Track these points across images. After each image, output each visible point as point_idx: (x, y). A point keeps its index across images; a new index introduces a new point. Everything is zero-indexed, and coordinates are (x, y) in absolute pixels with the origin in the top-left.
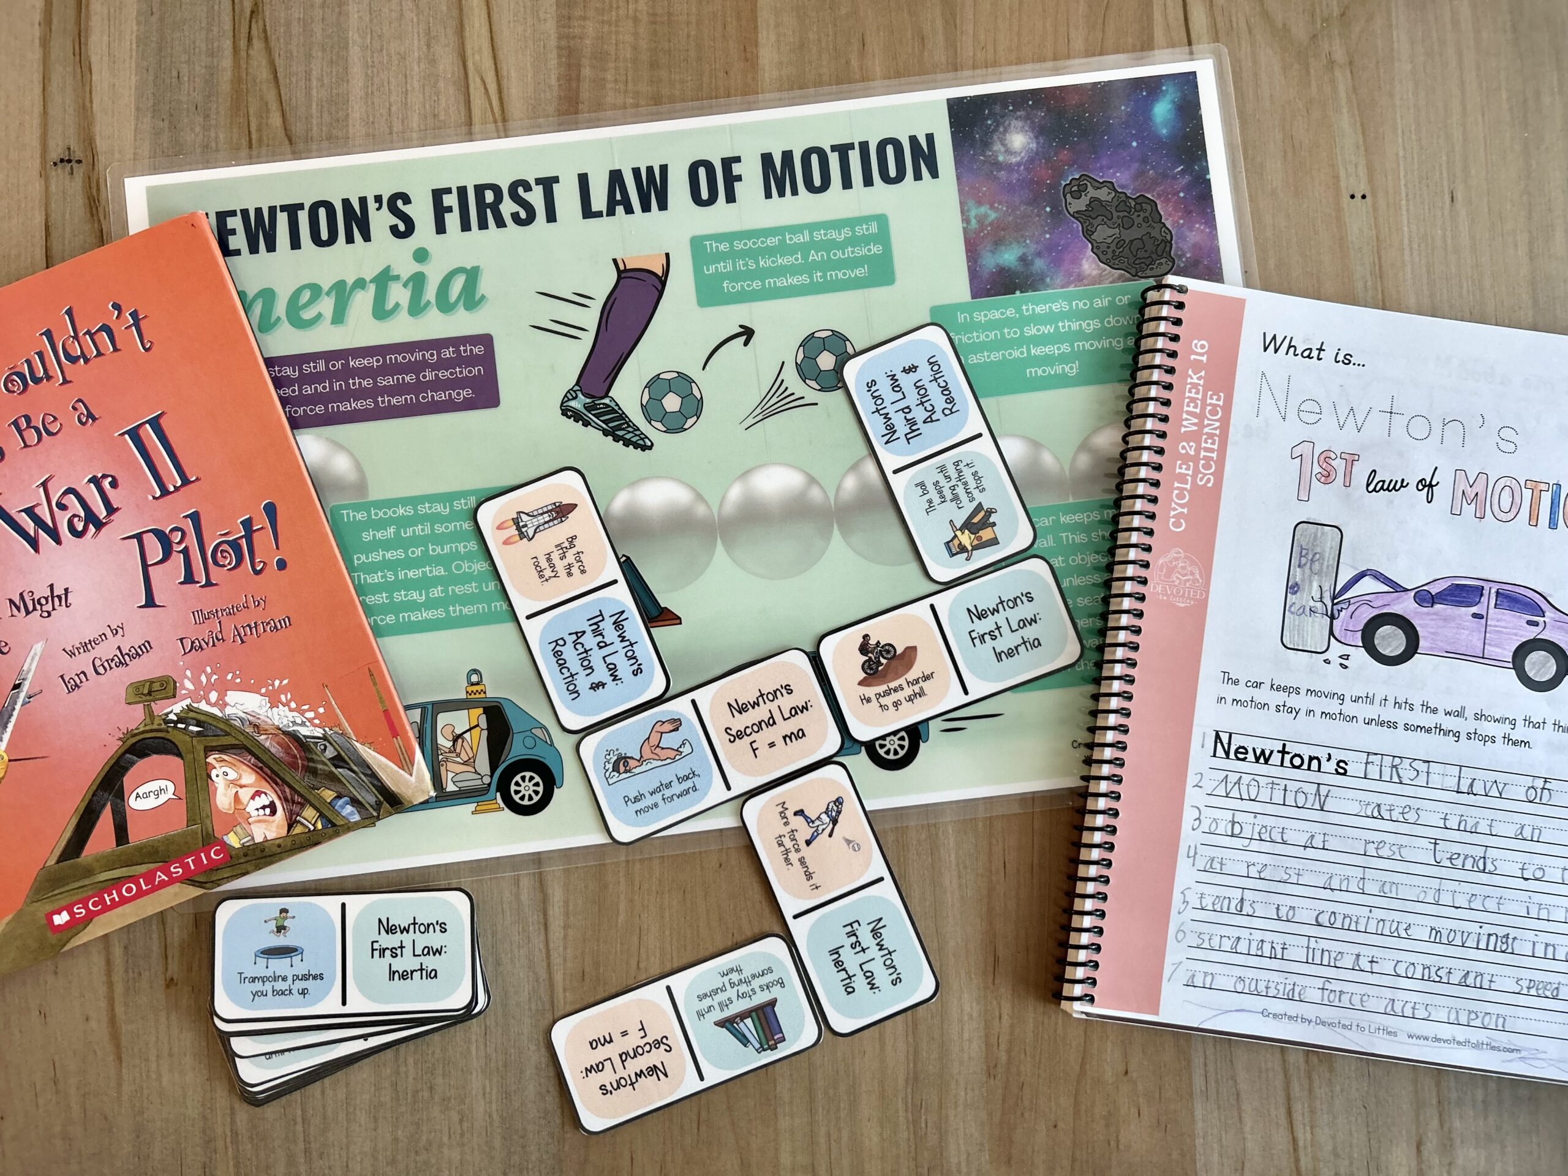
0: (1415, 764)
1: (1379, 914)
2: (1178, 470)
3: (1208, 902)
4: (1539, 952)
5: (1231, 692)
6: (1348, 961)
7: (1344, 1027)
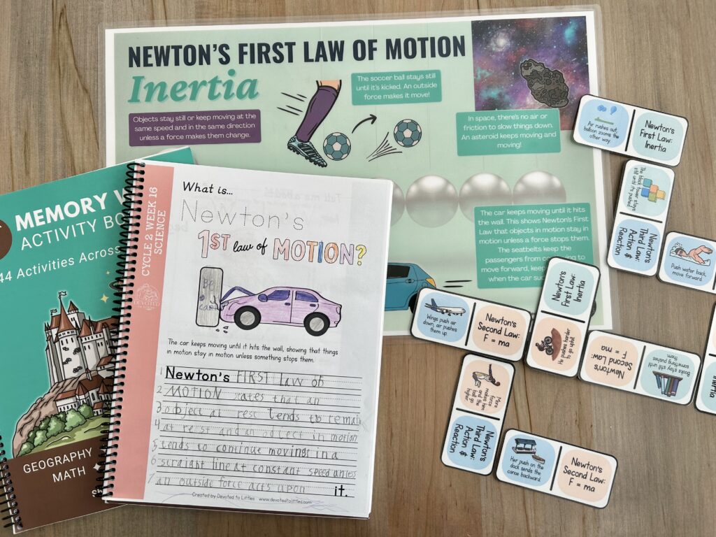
0: (261, 374)
1: (245, 444)
2: (145, 248)
3: (166, 445)
4: (320, 456)
5: (173, 348)
6: (232, 467)
7: (230, 498)
